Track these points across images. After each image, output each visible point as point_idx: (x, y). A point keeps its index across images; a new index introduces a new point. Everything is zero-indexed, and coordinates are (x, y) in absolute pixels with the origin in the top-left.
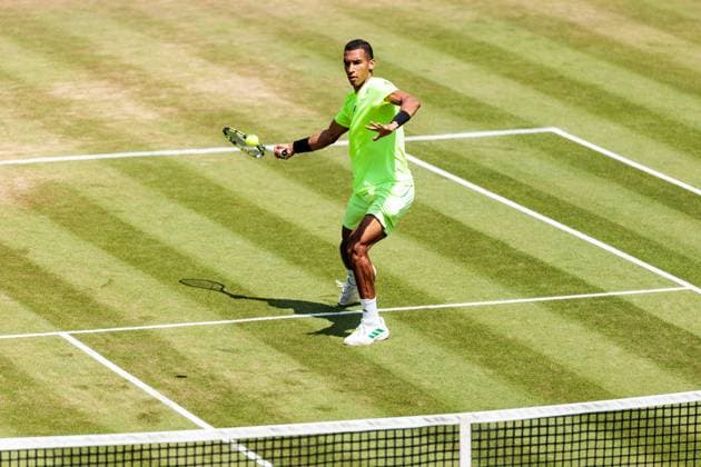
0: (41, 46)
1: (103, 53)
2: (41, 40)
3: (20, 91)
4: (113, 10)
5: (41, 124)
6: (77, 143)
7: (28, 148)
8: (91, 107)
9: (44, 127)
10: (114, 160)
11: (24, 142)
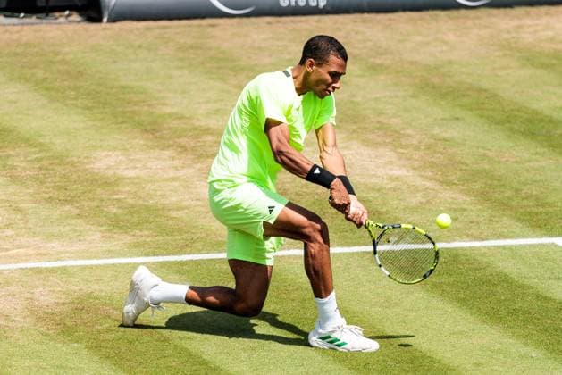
0: (76, 99)
1: (168, 110)
2: (76, 88)
3: (45, 163)
4: (181, 48)
5: (77, 211)
6: (127, 239)
7: (56, 245)
8: (149, 187)
9: (78, 216)
10: (181, 263)
11: (50, 237)
